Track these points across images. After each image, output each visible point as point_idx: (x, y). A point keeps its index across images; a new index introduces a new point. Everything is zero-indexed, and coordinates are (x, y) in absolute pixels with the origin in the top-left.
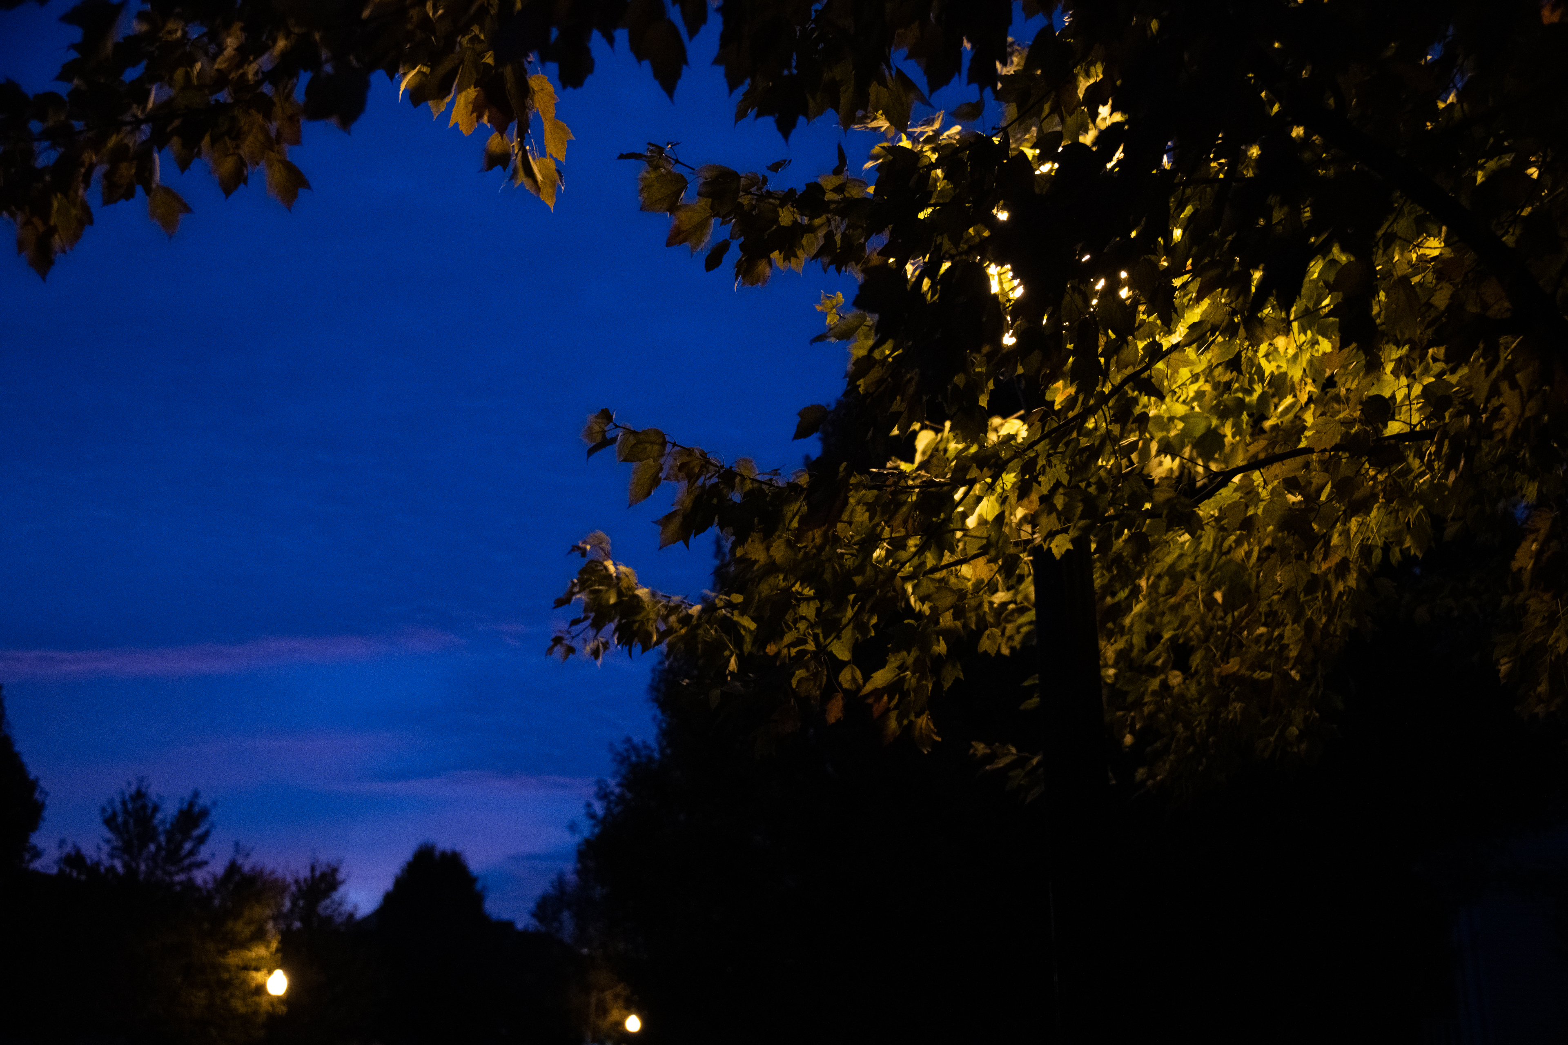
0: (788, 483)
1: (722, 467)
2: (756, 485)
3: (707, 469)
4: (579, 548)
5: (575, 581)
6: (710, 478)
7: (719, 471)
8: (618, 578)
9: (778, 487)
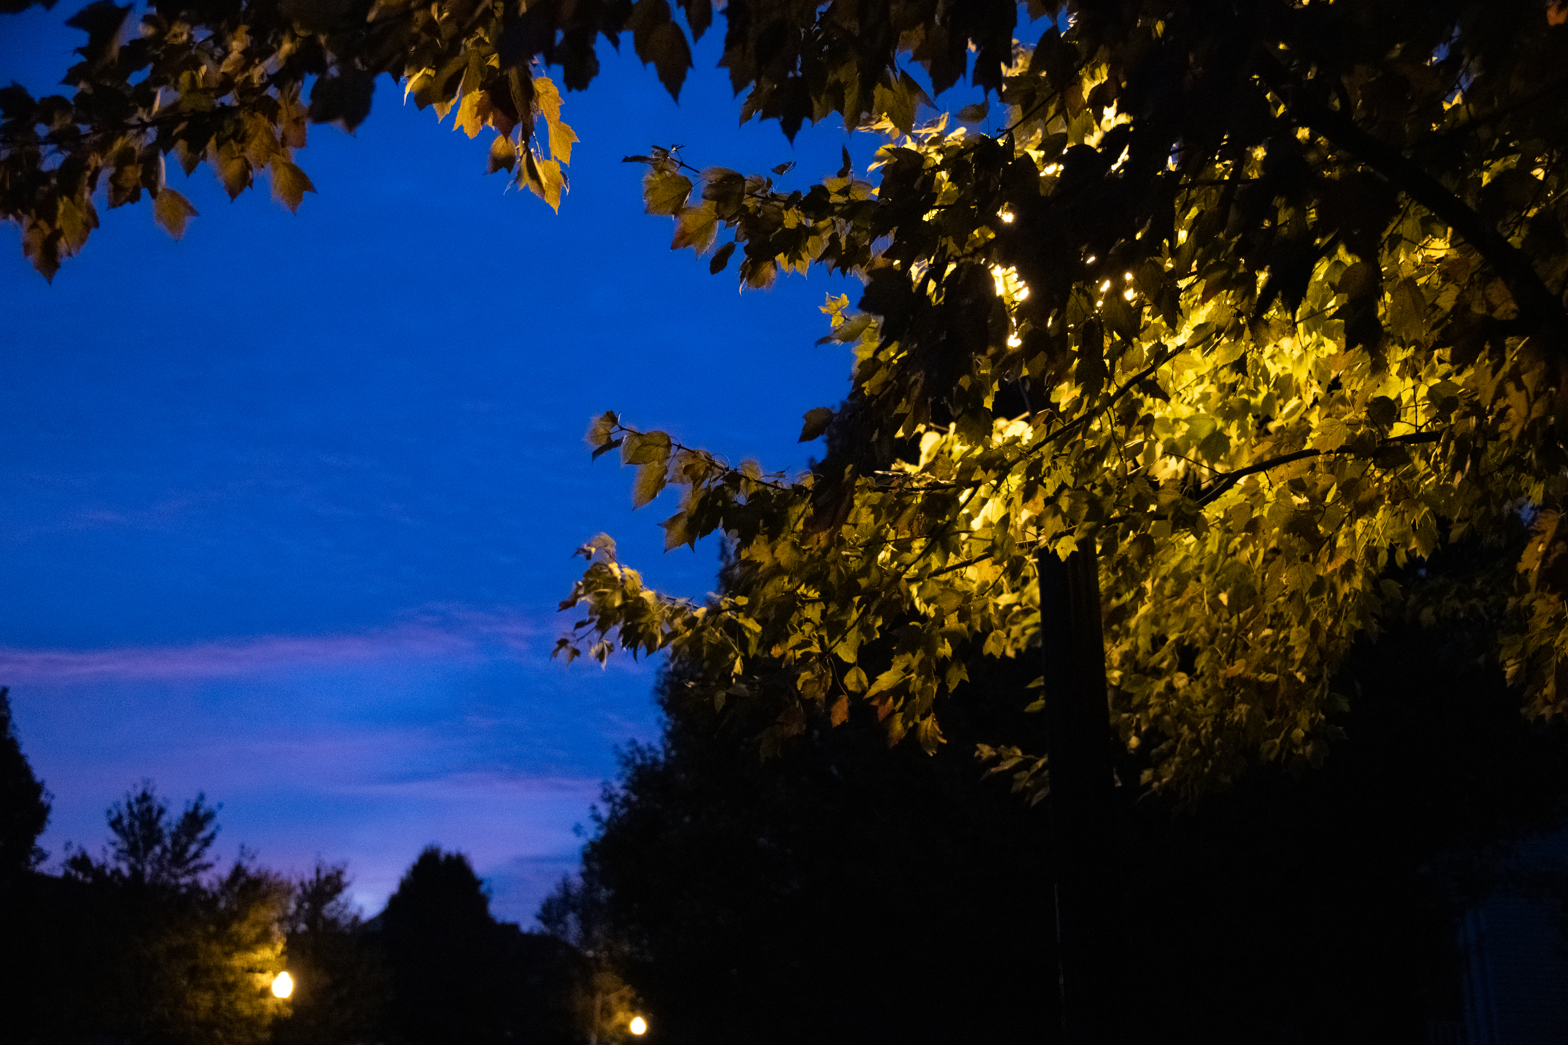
0: (793, 485)
1: (727, 469)
2: (761, 487)
3: (712, 471)
4: (584, 551)
5: (580, 583)
6: (715, 480)
7: (724, 473)
8: (623, 580)
9: (783, 489)
